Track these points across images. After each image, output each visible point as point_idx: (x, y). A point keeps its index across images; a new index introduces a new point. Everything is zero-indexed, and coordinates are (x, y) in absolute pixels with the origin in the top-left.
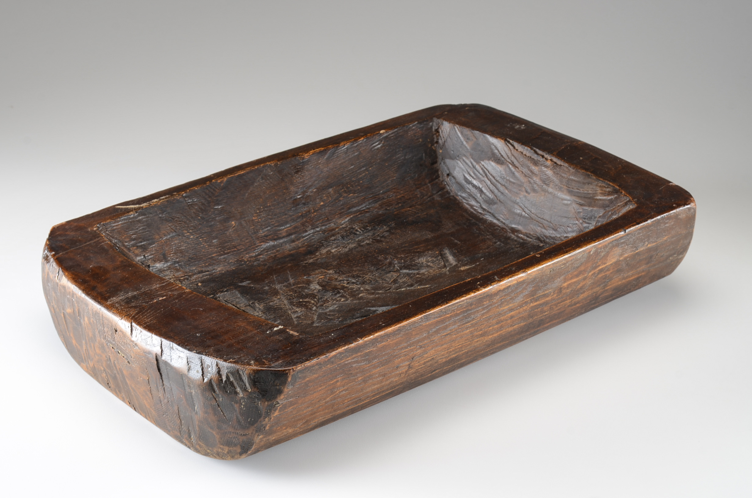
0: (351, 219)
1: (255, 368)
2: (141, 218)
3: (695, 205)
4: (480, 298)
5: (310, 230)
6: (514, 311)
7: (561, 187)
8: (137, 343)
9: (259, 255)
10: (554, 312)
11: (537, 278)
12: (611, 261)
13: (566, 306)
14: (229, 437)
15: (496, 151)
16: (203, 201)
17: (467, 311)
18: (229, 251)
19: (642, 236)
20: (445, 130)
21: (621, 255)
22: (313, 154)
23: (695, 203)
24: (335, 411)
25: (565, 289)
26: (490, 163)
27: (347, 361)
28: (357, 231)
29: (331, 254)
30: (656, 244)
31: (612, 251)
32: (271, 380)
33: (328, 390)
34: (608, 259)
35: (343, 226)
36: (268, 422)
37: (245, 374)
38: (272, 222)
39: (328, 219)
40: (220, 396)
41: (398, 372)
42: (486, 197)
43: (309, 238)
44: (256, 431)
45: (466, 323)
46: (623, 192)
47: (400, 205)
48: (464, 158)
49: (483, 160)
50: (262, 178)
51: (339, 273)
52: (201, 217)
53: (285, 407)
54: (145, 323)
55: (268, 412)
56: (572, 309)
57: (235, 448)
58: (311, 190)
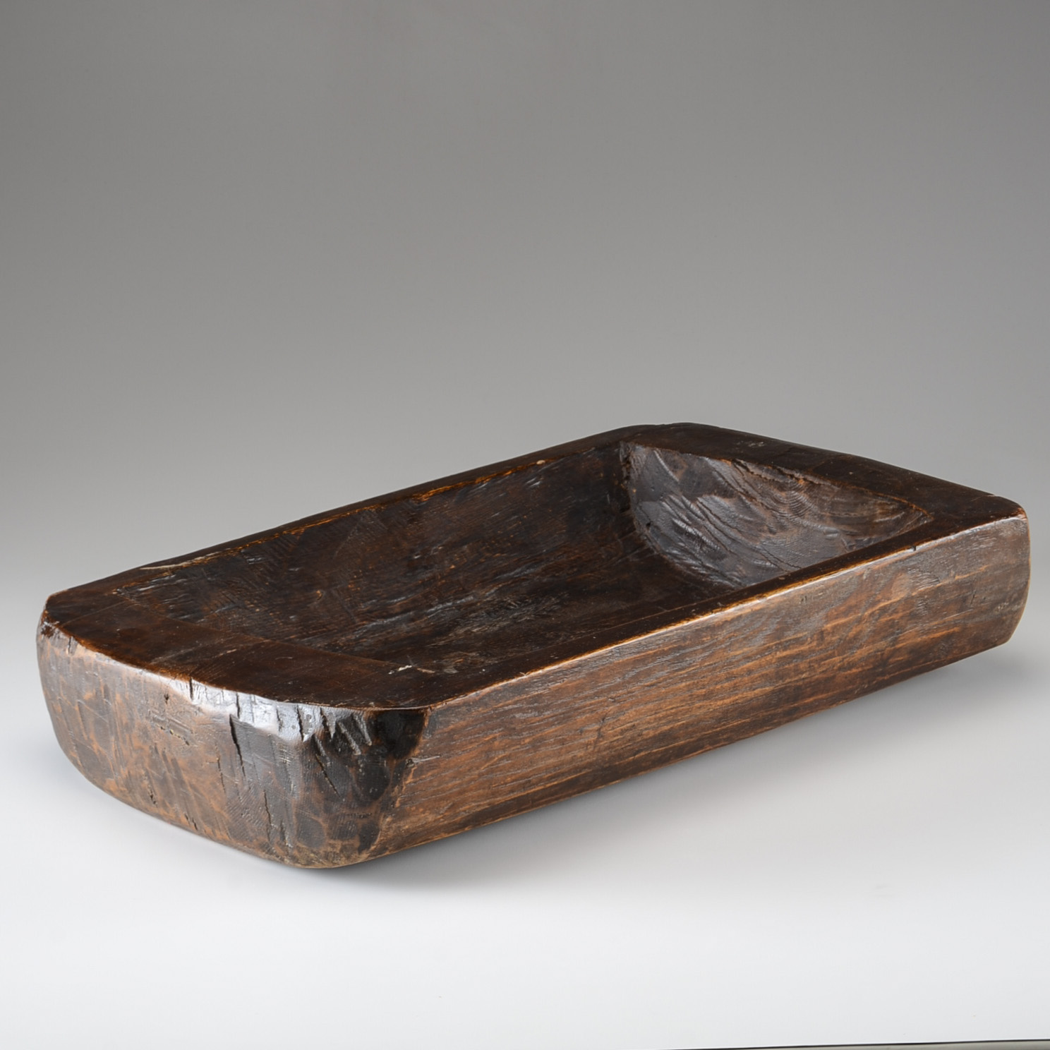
0: (500, 589)
1: (376, 709)
2: (179, 581)
3: (1026, 517)
4: (697, 630)
5: (437, 605)
6: (753, 660)
7: (822, 515)
8: (200, 706)
9: (361, 638)
10: (817, 677)
11: (783, 609)
12: (898, 596)
13: (835, 668)
14: (342, 824)
15: (720, 479)
16: (272, 560)
17: (678, 649)
18: (314, 631)
19: (943, 559)
20: (639, 458)
21: (914, 588)
22: (434, 495)
23: (1025, 514)
24: (494, 794)
25: (828, 634)
26: (712, 499)
27: (507, 705)
28: (510, 604)
29: (473, 635)
30: (969, 576)
31: (898, 578)
32: (400, 725)
33: (482, 751)
34: (893, 591)
35: (488, 599)
36: (399, 793)
37: (362, 720)
38: (378, 592)
39: (464, 589)
40: (328, 758)
41: (582, 741)
42: (709, 549)
43: (437, 615)
44: (382, 808)
45: (680, 670)
46: (914, 506)
47: (575, 570)
48: (672, 497)
49: (701, 496)
50: (359, 530)
51: (486, 655)
52: (270, 583)
53: (421, 770)
54: (210, 679)
55: (397, 777)
56: (846, 678)
57: (351, 842)
58: (435, 548)
